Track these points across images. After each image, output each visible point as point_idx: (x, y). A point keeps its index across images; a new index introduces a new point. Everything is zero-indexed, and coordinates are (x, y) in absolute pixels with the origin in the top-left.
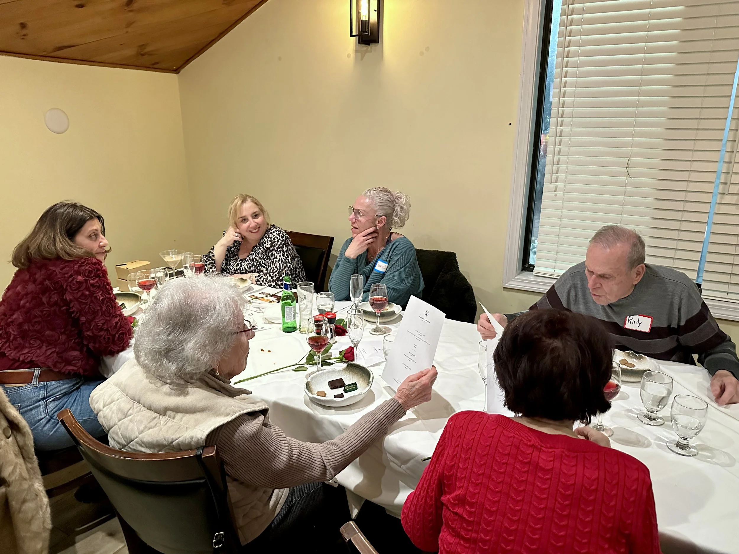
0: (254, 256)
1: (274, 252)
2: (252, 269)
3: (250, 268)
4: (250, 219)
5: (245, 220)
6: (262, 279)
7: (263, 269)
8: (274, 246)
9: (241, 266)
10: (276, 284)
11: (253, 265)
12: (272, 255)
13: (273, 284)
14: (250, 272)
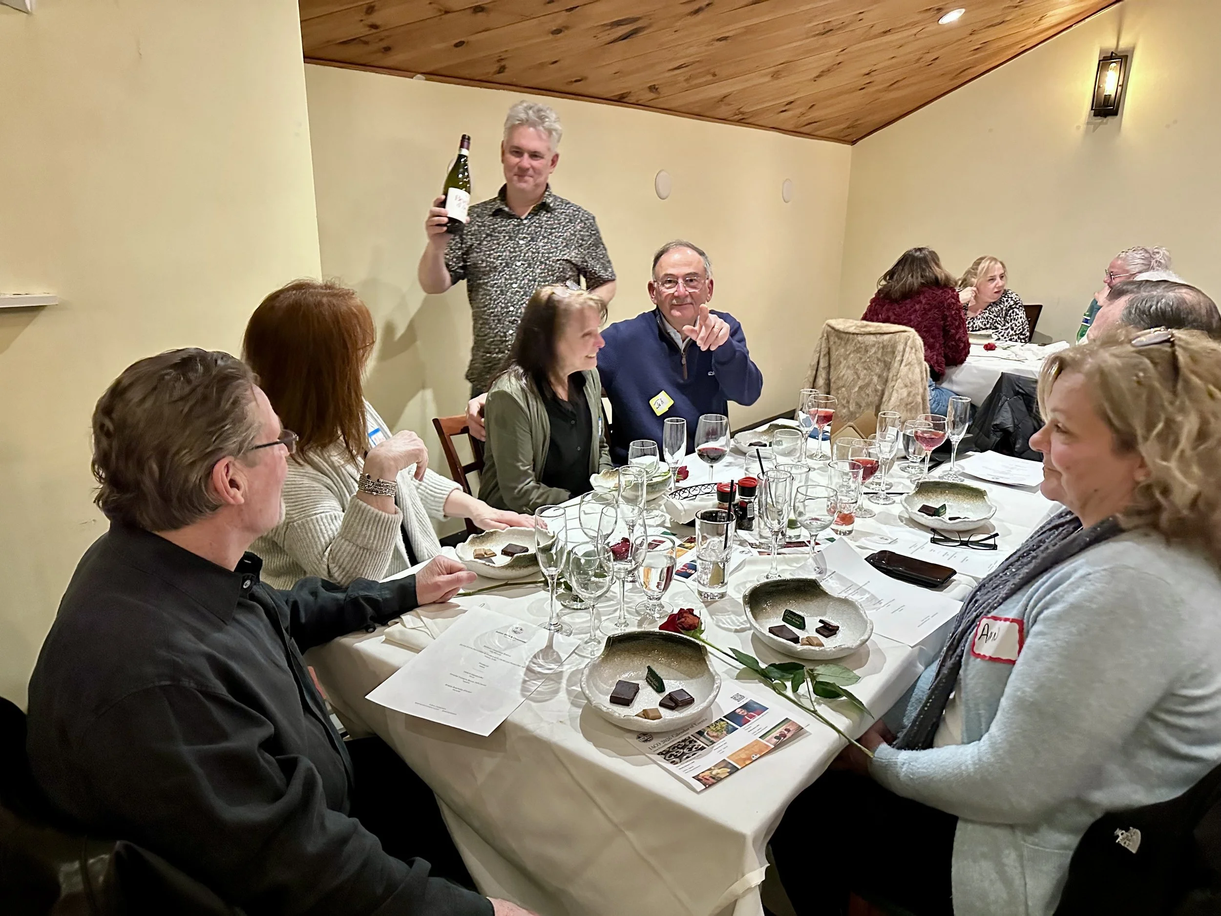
0: (987, 315)
1: (1015, 310)
2: (988, 326)
3: (985, 325)
4: (998, 279)
5: (993, 279)
6: (1002, 334)
7: (998, 326)
8: (1017, 304)
9: (974, 323)
10: (1019, 338)
11: (988, 322)
12: (1013, 312)
13: (1016, 338)
14: (983, 329)
